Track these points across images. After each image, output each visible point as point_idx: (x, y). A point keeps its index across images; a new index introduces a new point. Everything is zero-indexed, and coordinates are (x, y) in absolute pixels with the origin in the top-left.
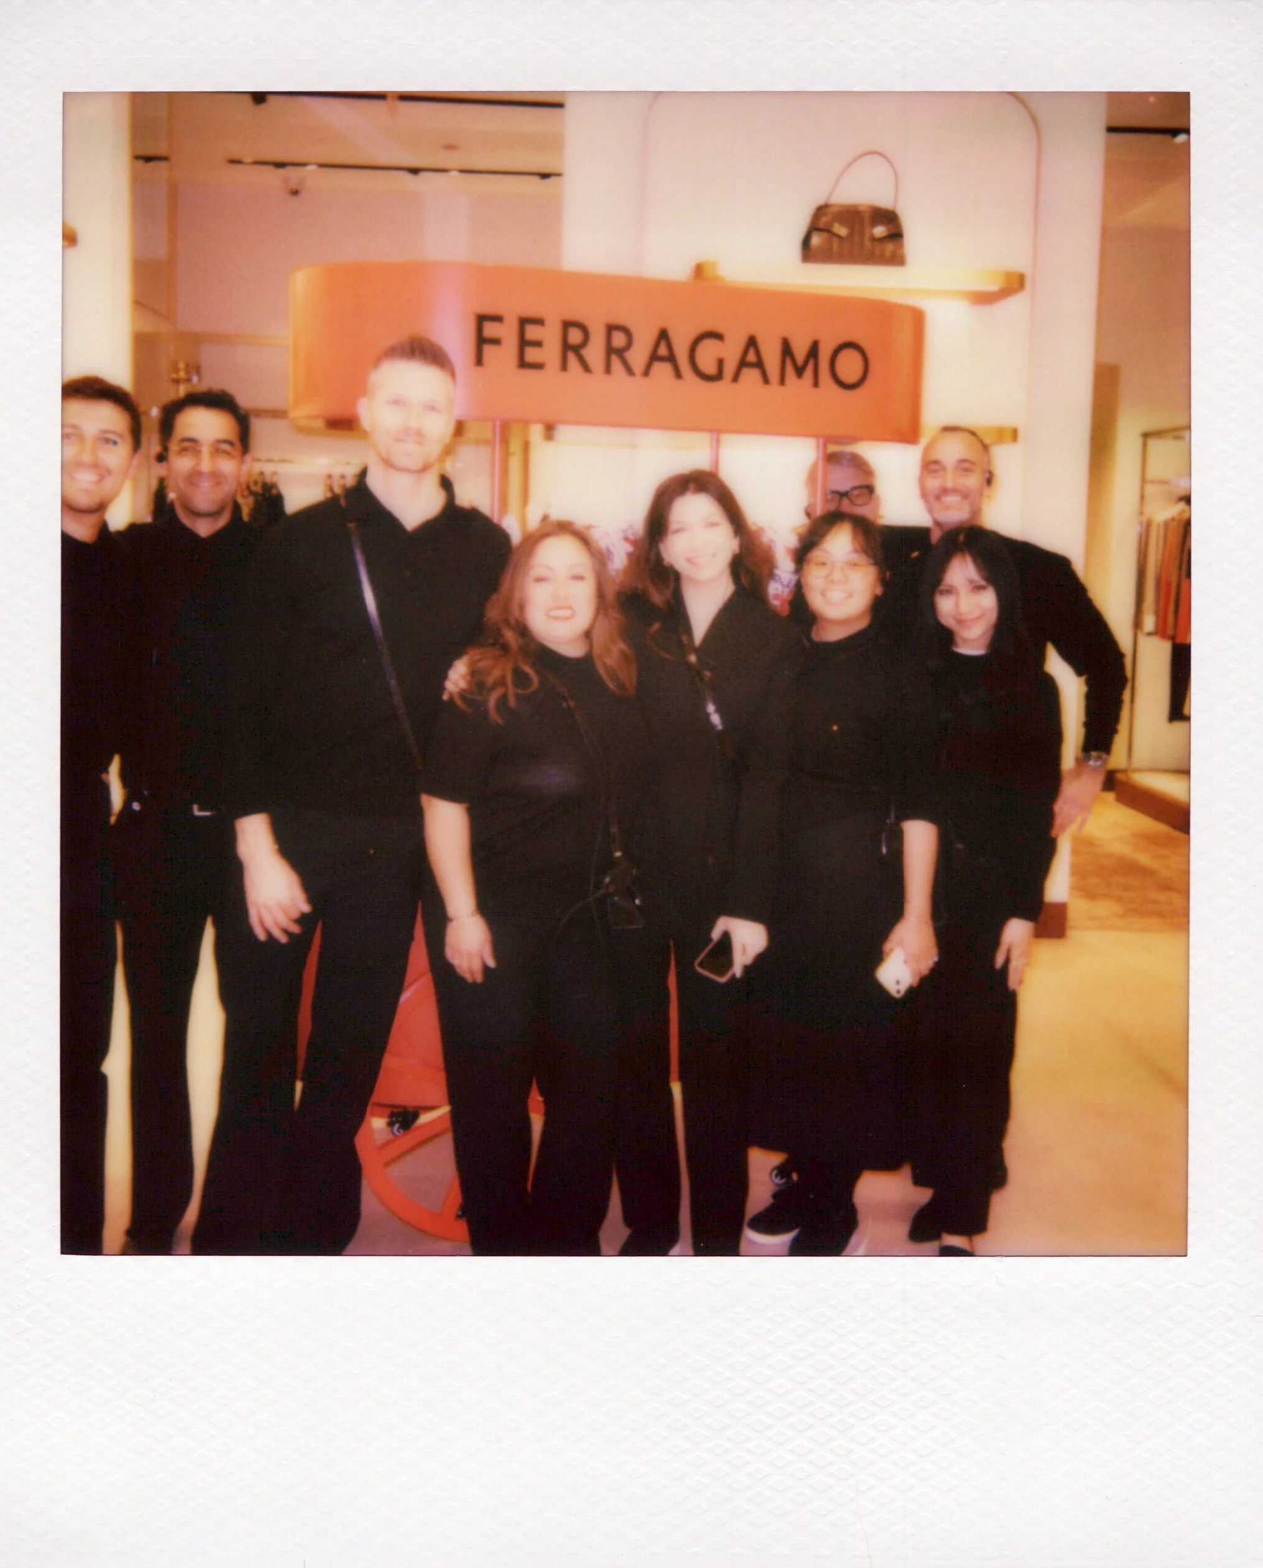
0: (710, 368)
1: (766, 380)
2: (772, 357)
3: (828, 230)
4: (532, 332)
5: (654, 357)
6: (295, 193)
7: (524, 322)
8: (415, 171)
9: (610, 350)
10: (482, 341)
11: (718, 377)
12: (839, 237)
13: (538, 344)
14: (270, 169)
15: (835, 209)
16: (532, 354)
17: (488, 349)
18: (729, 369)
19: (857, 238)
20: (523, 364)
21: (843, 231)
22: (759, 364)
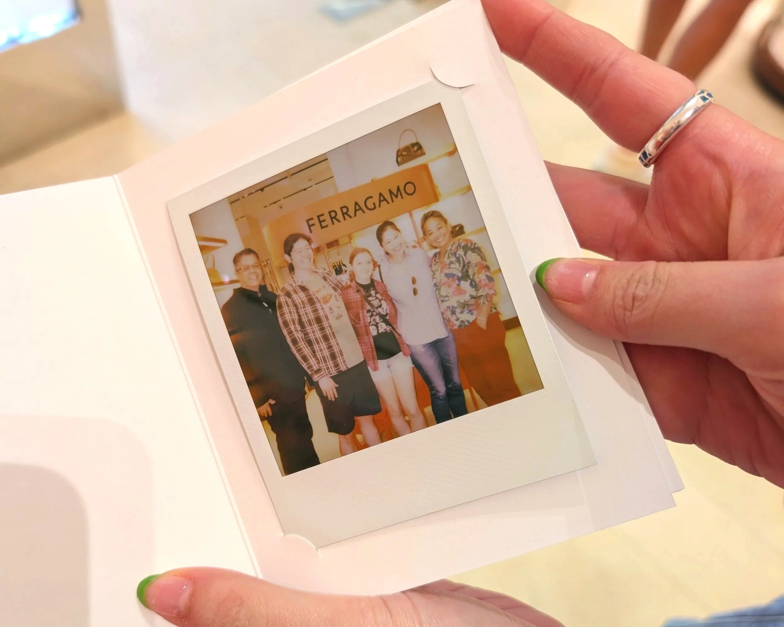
0: (372, 206)
1: (388, 203)
2: (388, 197)
3: (402, 155)
4: (322, 218)
5: (356, 211)
6: (281, 207)
7: (318, 217)
8: (305, 190)
9: (343, 214)
10: (310, 226)
11: (375, 208)
12: (405, 155)
13: (324, 221)
14: (274, 205)
15: (401, 149)
16: (324, 224)
17: (312, 228)
18: (377, 205)
19: (409, 153)
20: (322, 227)
21: (405, 153)
22: (385, 199)
